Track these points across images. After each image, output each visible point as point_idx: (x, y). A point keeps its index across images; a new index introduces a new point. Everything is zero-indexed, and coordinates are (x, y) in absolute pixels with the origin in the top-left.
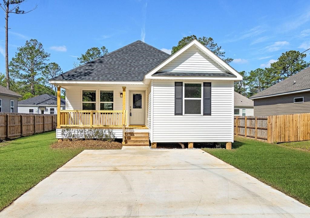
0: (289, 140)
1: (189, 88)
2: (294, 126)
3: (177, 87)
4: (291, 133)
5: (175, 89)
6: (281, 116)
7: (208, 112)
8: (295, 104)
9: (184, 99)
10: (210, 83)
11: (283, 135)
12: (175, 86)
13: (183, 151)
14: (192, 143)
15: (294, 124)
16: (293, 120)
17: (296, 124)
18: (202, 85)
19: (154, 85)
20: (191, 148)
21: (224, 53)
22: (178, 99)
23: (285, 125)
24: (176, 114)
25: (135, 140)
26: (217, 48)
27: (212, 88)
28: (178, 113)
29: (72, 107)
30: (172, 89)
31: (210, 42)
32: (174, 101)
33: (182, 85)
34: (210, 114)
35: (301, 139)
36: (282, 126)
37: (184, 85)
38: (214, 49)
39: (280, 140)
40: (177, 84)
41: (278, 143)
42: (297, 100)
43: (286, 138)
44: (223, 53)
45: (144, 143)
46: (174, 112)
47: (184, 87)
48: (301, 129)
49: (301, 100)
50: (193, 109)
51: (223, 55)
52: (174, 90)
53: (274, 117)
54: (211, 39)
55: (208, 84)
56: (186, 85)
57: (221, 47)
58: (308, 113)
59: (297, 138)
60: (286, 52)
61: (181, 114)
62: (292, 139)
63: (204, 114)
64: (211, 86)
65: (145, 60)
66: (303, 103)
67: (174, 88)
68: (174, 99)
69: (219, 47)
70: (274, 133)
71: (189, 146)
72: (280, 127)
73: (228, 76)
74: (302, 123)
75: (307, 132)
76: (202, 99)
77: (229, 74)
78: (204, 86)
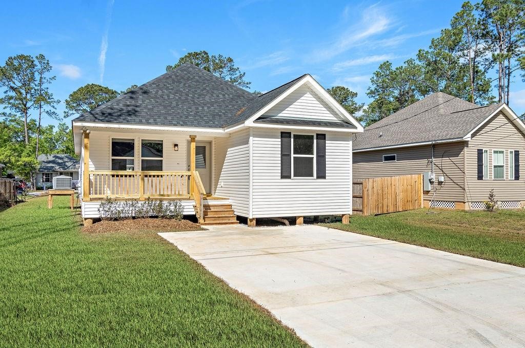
0: (387, 211)
1: (300, 141)
2: (393, 193)
3: (283, 139)
4: (390, 200)
5: (282, 142)
6: (378, 179)
7: (322, 175)
8: (384, 163)
9: (293, 156)
10: (324, 135)
11: (381, 205)
12: (282, 137)
13: (287, 229)
14: (302, 216)
15: (393, 190)
16: (391, 184)
17: (395, 190)
18: (315, 137)
19: (255, 136)
20: (300, 224)
21: (250, 83)
22: (285, 155)
23: (383, 191)
24: (283, 177)
25: (217, 216)
26: (238, 75)
27: (327, 142)
28: (285, 175)
29: (93, 166)
30: (278, 141)
31: (229, 64)
32: (280, 159)
33: (290, 137)
34: (324, 177)
35: (401, 210)
36: (380, 192)
37: (292, 136)
38: (235, 76)
39: (378, 211)
40: (284, 135)
41: (376, 215)
42: (387, 159)
43: (384, 209)
44: (247, 84)
45: (229, 220)
46: (280, 174)
47: (292, 140)
48: (400, 196)
49: (393, 158)
50: (303, 169)
51: (247, 85)
52: (280, 143)
53: (371, 180)
54: (230, 60)
55: (322, 137)
56: (296, 137)
57: (244, 74)
58: (407, 175)
59: (396, 207)
60: (333, 88)
61: (289, 177)
62: (391, 210)
63: (318, 177)
64: (325, 139)
65: (212, 95)
66: (395, 162)
67: (280, 140)
68: (280, 156)
69: (242, 73)
70: (370, 202)
71: (298, 221)
72: (378, 195)
73: (347, 127)
74: (401, 188)
75: (406, 200)
76: (315, 156)
77: (348, 124)
78: (317, 139)
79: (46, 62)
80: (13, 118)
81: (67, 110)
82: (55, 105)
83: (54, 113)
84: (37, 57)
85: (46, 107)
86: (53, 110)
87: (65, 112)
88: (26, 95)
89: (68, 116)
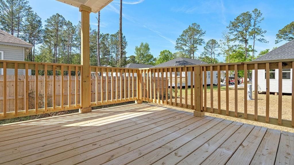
79: (258, 12)
80: (240, 47)
81: (277, 40)
82: (263, 34)
83: (263, 39)
84: (253, 11)
85: (258, 37)
86: (262, 38)
87: (276, 41)
88: (246, 33)
89: (278, 42)
